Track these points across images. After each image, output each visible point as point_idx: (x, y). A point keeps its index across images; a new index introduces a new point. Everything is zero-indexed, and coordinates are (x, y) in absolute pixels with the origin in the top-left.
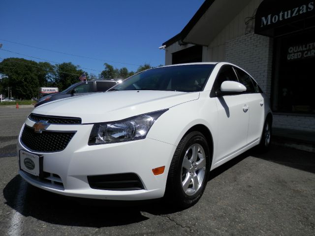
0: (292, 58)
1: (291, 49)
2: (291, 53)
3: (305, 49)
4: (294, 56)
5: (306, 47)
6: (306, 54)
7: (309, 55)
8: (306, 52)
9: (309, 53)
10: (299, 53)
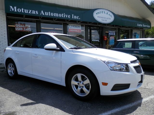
0: (18, 30)
1: (17, 25)
2: (17, 27)
3: (24, 27)
4: (19, 29)
5: (24, 26)
6: (25, 29)
7: (26, 30)
8: (25, 28)
9: (26, 29)
10: (21, 28)
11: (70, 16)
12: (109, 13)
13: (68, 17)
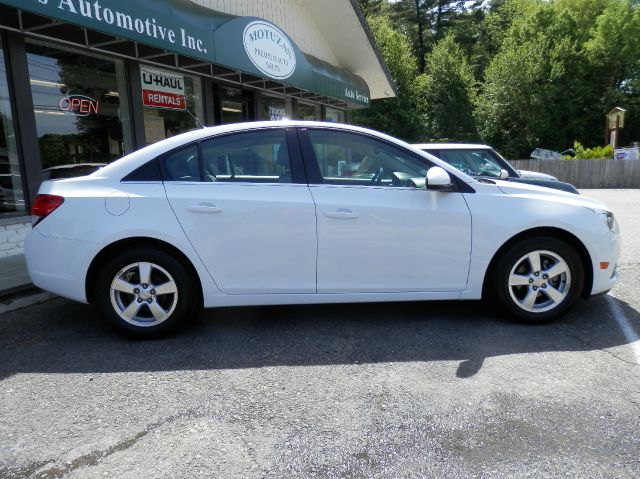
11: (174, 35)
12: (284, 40)
13: (166, 36)
